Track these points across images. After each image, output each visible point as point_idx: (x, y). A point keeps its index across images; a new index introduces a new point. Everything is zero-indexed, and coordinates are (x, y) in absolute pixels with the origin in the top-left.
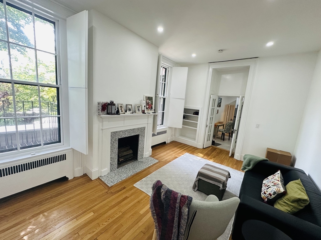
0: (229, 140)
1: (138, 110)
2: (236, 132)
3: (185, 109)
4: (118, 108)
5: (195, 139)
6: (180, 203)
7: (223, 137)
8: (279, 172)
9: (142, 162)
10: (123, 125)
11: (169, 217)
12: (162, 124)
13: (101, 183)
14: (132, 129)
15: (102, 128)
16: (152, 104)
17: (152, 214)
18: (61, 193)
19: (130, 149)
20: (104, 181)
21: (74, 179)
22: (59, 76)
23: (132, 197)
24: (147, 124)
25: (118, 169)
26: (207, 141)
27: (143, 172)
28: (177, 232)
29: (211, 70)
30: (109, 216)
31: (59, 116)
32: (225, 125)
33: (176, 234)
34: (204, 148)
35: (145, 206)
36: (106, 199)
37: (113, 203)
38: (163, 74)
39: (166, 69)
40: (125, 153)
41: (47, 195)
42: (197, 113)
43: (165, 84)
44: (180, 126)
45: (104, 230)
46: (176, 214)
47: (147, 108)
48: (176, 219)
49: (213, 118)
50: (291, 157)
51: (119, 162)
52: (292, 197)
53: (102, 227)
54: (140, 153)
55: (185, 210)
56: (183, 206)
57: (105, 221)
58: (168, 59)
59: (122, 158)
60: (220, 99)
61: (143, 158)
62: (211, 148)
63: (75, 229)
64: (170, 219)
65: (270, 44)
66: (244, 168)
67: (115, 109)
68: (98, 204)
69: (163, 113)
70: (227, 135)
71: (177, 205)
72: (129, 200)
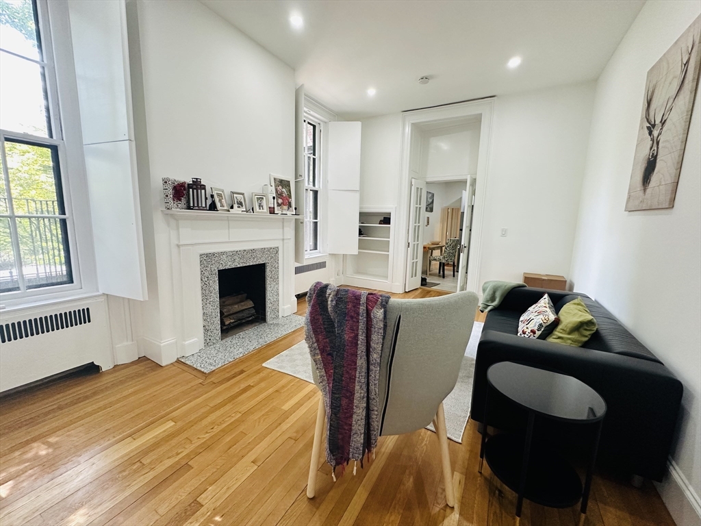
0: (454, 276)
1: (260, 206)
2: (466, 250)
3: (361, 214)
4: (212, 196)
5: (386, 277)
6: (367, 303)
7: (441, 272)
8: (546, 296)
9: (278, 324)
10: (227, 240)
11: (347, 337)
12: (316, 248)
13: (185, 368)
14: (249, 250)
15: (177, 243)
16: (290, 197)
17: (311, 351)
18: (87, 398)
19: (247, 298)
20: (192, 364)
21: (116, 368)
22: (55, 119)
23: (263, 385)
24: (281, 242)
25: (224, 341)
26: (412, 277)
27: (280, 341)
28: (365, 365)
29: (408, 130)
30: (213, 423)
31: (63, 217)
32: (444, 248)
33: (364, 370)
34: (406, 292)
35: (292, 397)
36: (202, 395)
37: (218, 401)
38: (309, 145)
39: (314, 127)
40: (236, 308)
41: (47, 403)
42: (386, 220)
43: (314, 159)
44: (353, 249)
45: (203, 448)
46: (360, 327)
47: (279, 205)
48: (362, 338)
49: (420, 228)
50: (566, 281)
51: (225, 328)
52: (569, 323)
53: (196, 443)
54: (270, 305)
55: (378, 313)
56: (373, 308)
57: (205, 431)
58: (316, 103)
59: (231, 317)
60: (430, 195)
61: (278, 317)
62: (420, 291)
63: (132, 454)
64: (350, 339)
65: (514, 62)
66: (485, 306)
67: (206, 199)
68: (184, 405)
69: (316, 224)
70: (448, 270)
71: (362, 309)
72: (254, 390)
